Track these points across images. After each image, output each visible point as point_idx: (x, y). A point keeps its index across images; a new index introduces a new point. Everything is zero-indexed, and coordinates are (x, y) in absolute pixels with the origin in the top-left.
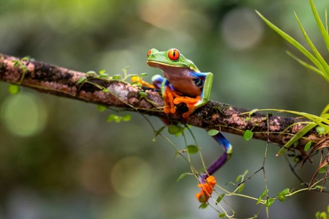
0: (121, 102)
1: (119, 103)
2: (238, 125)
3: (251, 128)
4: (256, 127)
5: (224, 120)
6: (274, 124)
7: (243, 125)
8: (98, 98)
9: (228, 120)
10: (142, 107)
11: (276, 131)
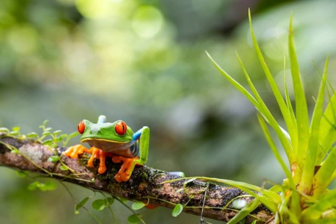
0: (34, 166)
1: (33, 167)
2: (170, 198)
3: (186, 201)
4: (193, 200)
5: (154, 190)
6: (215, 197)
7: (177, 197)
8: (9, 160)
9: (159, 190)
10: (58, 173)
11: (217, 205)
